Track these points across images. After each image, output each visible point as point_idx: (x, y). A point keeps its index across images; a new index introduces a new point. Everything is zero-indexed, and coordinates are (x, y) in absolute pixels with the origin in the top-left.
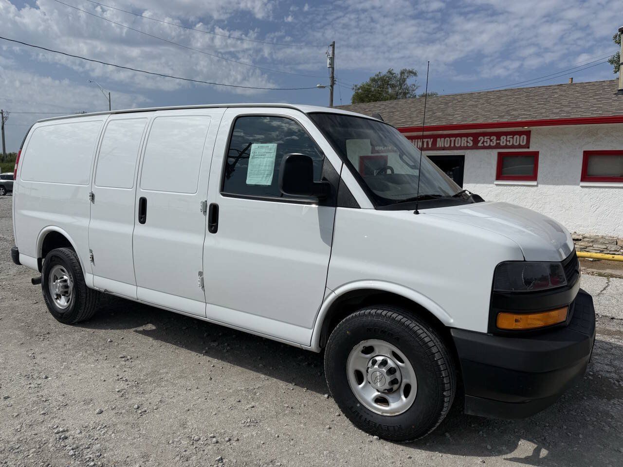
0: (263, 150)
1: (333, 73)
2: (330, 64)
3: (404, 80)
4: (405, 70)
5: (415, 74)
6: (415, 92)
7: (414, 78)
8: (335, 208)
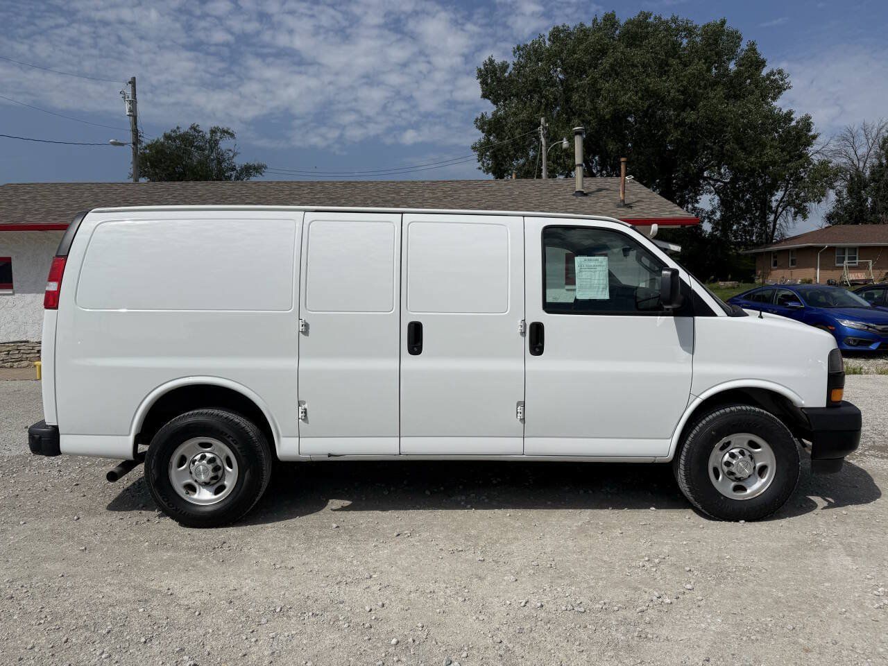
0: (592, 264)
1: (136, 124)
2: (130, 111)
3: (216, 143)
4: (218, 129)
5: (232, 135)
6: (234, 160)
7: (232, 141)
8: (691, 318)
